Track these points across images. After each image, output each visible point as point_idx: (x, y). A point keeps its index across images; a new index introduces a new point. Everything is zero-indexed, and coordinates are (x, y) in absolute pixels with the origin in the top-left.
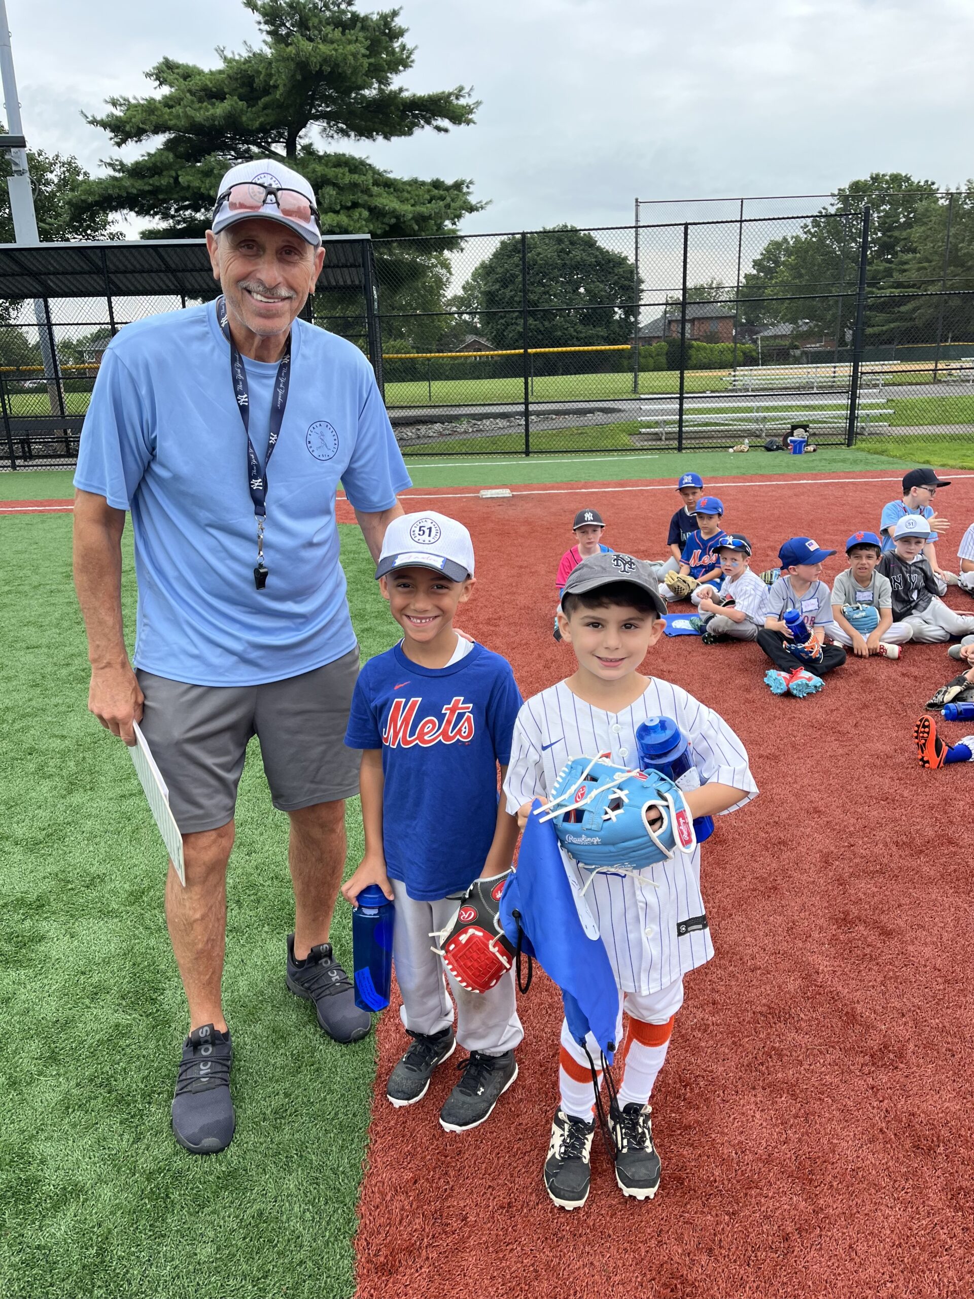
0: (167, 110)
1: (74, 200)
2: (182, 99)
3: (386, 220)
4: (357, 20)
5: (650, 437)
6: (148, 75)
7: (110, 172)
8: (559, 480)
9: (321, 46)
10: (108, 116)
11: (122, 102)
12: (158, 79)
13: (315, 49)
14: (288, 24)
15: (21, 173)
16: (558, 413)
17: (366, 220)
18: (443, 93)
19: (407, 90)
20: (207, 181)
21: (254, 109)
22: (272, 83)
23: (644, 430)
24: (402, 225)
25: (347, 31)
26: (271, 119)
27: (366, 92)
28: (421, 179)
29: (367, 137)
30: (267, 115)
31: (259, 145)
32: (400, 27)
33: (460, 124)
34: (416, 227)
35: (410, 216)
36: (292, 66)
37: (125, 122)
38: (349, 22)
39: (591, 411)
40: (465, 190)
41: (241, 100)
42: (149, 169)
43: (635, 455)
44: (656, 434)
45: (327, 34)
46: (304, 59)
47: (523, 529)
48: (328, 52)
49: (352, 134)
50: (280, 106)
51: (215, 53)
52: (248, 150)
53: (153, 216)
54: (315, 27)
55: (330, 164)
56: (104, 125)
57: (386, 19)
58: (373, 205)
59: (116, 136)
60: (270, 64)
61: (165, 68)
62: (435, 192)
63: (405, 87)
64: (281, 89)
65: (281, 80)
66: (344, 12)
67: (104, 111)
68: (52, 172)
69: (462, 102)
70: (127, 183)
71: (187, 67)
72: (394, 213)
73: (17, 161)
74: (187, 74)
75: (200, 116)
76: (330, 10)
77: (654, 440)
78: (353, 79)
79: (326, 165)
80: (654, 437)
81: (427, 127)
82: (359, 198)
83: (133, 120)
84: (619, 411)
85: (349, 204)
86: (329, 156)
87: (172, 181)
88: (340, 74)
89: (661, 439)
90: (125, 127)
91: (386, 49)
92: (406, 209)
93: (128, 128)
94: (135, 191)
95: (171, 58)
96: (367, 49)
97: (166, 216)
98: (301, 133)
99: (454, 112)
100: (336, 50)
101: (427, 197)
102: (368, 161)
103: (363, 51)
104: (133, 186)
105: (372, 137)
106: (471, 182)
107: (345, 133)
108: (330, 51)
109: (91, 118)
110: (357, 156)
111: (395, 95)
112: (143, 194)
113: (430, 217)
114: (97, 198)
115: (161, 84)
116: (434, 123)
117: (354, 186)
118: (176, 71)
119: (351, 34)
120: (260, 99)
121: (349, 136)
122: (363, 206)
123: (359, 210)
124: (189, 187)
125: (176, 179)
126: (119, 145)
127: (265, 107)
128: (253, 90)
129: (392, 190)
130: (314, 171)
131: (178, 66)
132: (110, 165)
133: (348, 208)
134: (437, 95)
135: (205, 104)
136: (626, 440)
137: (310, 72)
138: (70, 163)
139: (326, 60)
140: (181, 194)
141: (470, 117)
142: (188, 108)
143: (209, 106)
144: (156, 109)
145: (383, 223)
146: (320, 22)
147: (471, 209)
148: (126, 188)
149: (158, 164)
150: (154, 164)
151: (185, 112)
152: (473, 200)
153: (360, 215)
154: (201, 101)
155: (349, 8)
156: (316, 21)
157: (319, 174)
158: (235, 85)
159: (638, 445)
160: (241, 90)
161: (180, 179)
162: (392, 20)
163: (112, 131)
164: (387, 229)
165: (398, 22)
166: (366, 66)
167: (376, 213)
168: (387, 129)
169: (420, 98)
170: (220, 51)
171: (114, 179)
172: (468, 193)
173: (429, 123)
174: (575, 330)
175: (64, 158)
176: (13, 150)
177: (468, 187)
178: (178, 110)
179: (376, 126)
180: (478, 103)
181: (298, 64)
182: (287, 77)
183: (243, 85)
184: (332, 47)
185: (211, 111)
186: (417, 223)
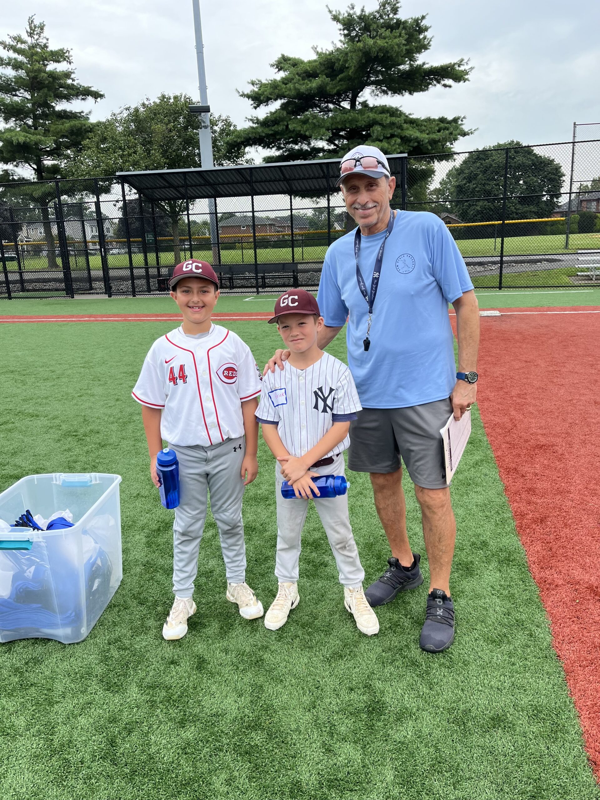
0: (284, 86)
1: (230, 141)
2: (293, 79)
3: (411, 144)
4: (400, 24)
5: (584, 278)
6: (272, 66)
7: (251, 124)
8: (529, 305)
9: (378, 41)
10: (251, 92)
11: (258, 82)
12: (277, 67)
13: (375, 43)
14: (357, 29)
15: (206, 127)
16: (516, 262)
17: (399, 145)
18: (451, 63)
19: (428, 63)
20: (305, 127)
21: (334, 82)
22: (347, 65)
23: (579, 273)
24: (421, 147)
25: (394, 31)
26: (344, 87)
27: (401, 67)
28: (432, 118)
29: (399, 94)
30: (341, 85)
31: (334, 103)
32: (426, 26)
33: (459, 82)
34: (430, 148)
35: (427, 141)
36: (360, 54)
37: (261, 94)
38: (395, 25)
39: (540, 261)
40: (460, 122)
41: (327, 77)
42: (272, 121)
43: (576, 290)
44: (588, 276)
45: (381, 34)
46: (368, 50)
47: (517, 337)
48: (382, 44)
49: (390, 93)
50: (350, 79)
51: (312, 50)
52: (327, 107)
53: (271, 148)
54: (374, 30)
55: (378, 112)
56: (248, 96)
57: (417, 22)
58: (403, 135)
59: (254, 103)
60: (347, 54)
61: (283, 61)
62: (442, 125)
63: (426, 62)
64: (353, 69)
65: (353, 64)
66: (392, 19)
67: (249, 89)
68: (217, 126)
69: (462, 68)
70: (260, 130)
71: (295, 59)
72: (417, 140)
73: (204, 120)
74: (295, 63)
75: (303, 88)
76: (383, 19)
77: (587, 280)
78: (397, 60)
79: (376, 113)
80: (586, 278)
81: (438, 85)
82: (395, 131)
83: (265, 93)
84: (560, 260)
85: (389, 135)
86: (376, 107)
87: (284, 127)
88: (388, 57)
89: (592, 279)
90: (260, 97)
91: (416, 39)
92: (424, 137)
93: (262, 98)
94: (264, 135)
95: (285, 55)
96: (405, 40)
97: (279, 148)
98: (360, 95)
99: (456, 75)
100: (387, 43)
101: (437, 128)
102: (400, 109)
103: (404, 42)
104: (263, 132)
105: (402, 93)
106: (464, 118)
107: (385, 92)
108: (384, 43)
109: (241, 93)
110: (394, 106)
111: (420, 67)
112: (268, 136)
113: (439, 141)
114: (242, 140)
115: (279, 71)
116: (443, 82)
117: (393, 124)
118: (289, 62)
119: (396, 32)
120: (338, 76)
121: (387, 94)
122: (397, 136)
123: (395, 138)
124: (294, 130)
125: (287, 126)
126: (255, 108)
127: (341, 80)
128: (333, 70)
129: (415, 125)
130: (369, 117)
131: (289, 59)
132: (251, 120)
133: (388, 138)
134: (446, 65)
135: (306, 81)
136: (566, 280)
137: (371, 57)
138: (226, 120)
139: (381, 49)
140: (289, 135)
141: (466, 77)
142: (297, 84)
143: (309, 82)
144: (278, 86)
145: (409, 146)
146: (378, 26)
147: (464, 134)
148: (259, 133)
149: (278, 118)
150: (276, 119)
151: (295, 87)
152: (466, 128)
153: (395, 141)
154: (303, 79)
155: (395, 17)
156: (375, 26)
157: (371, 119)
158: (323, 68)
159: (576, 283)
160: (326, 71)
161: (290, 126)
162: (421, 22)
163: (253, 100)
164: (412, 149)
165: (424, 23)
166: (404, 50)
167: (405, 140)
168: (412, 88)
169: (435, 68)
170: (315, 48)
171: (253, 128)
172: (462, 124)
173: (439, 82)
174: (515, 209)
175: (223, 118)
176: (202, 114)
177: (462, 121)
178: (290, 85)
179: (406, 87)
180: (472, 68)
181: (364, 53)
182: (356, 61)
183: (327, 68)
184: (385, 41)
185: (310, 85)
186: (431, 145)
